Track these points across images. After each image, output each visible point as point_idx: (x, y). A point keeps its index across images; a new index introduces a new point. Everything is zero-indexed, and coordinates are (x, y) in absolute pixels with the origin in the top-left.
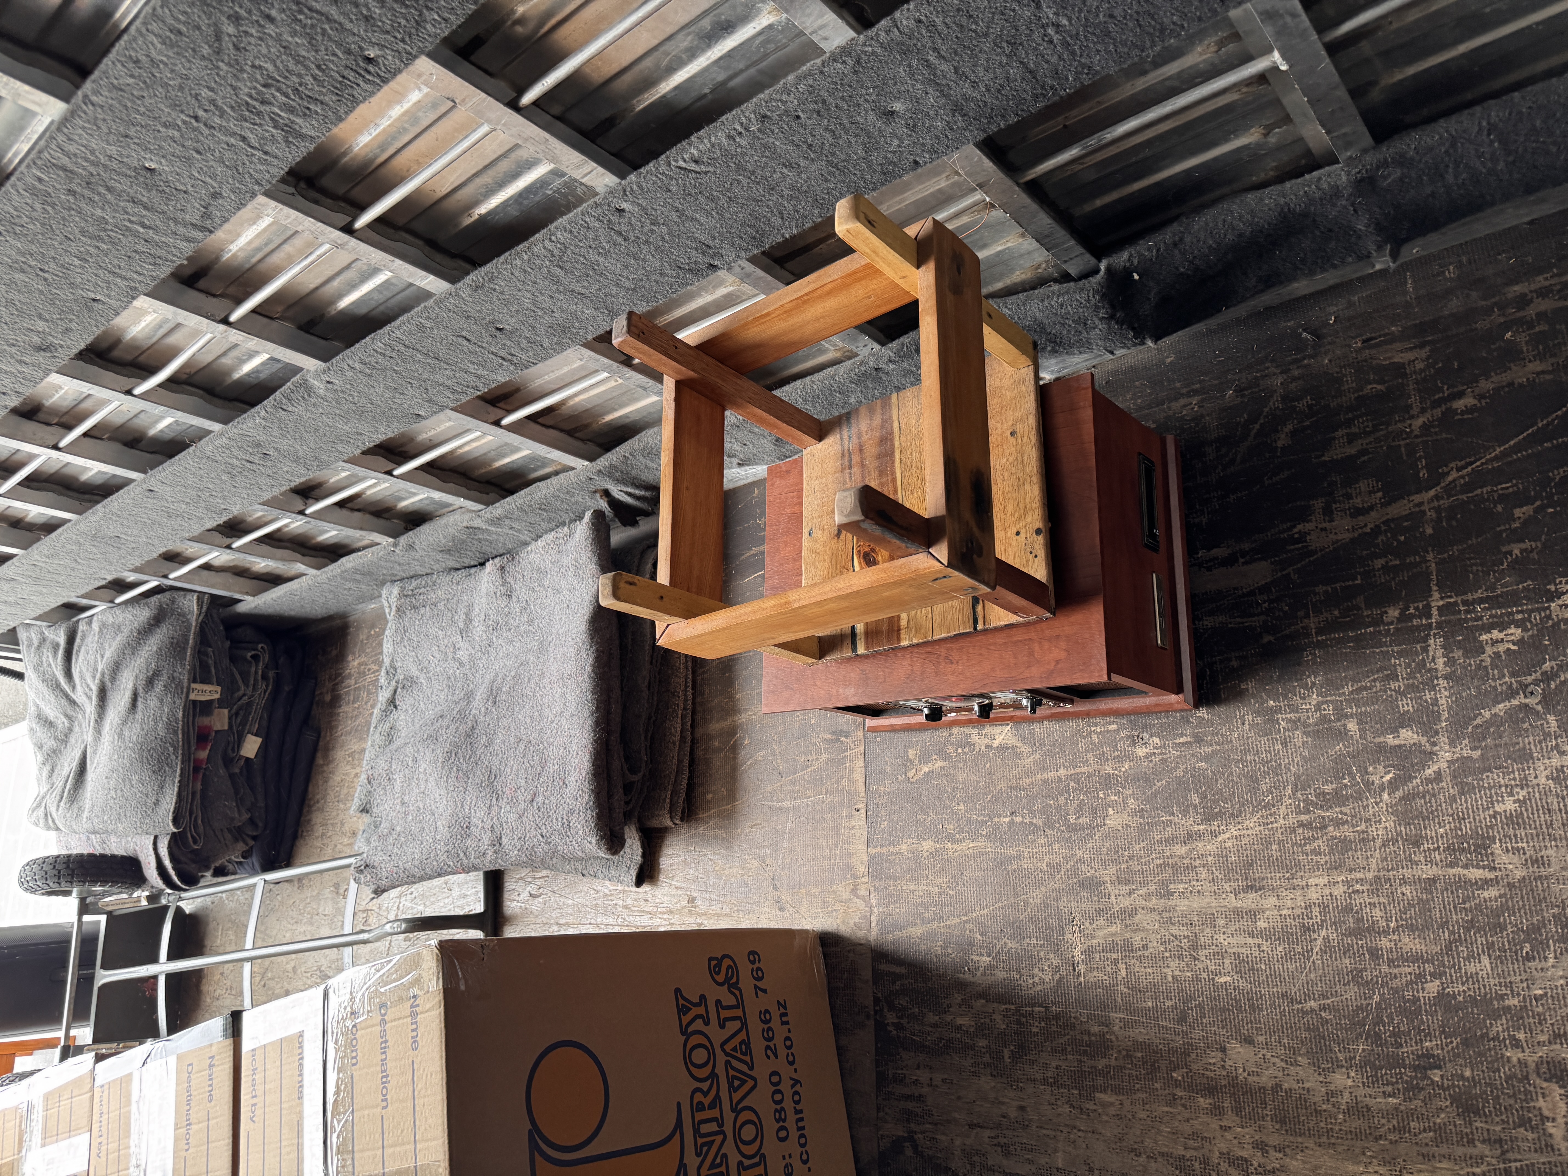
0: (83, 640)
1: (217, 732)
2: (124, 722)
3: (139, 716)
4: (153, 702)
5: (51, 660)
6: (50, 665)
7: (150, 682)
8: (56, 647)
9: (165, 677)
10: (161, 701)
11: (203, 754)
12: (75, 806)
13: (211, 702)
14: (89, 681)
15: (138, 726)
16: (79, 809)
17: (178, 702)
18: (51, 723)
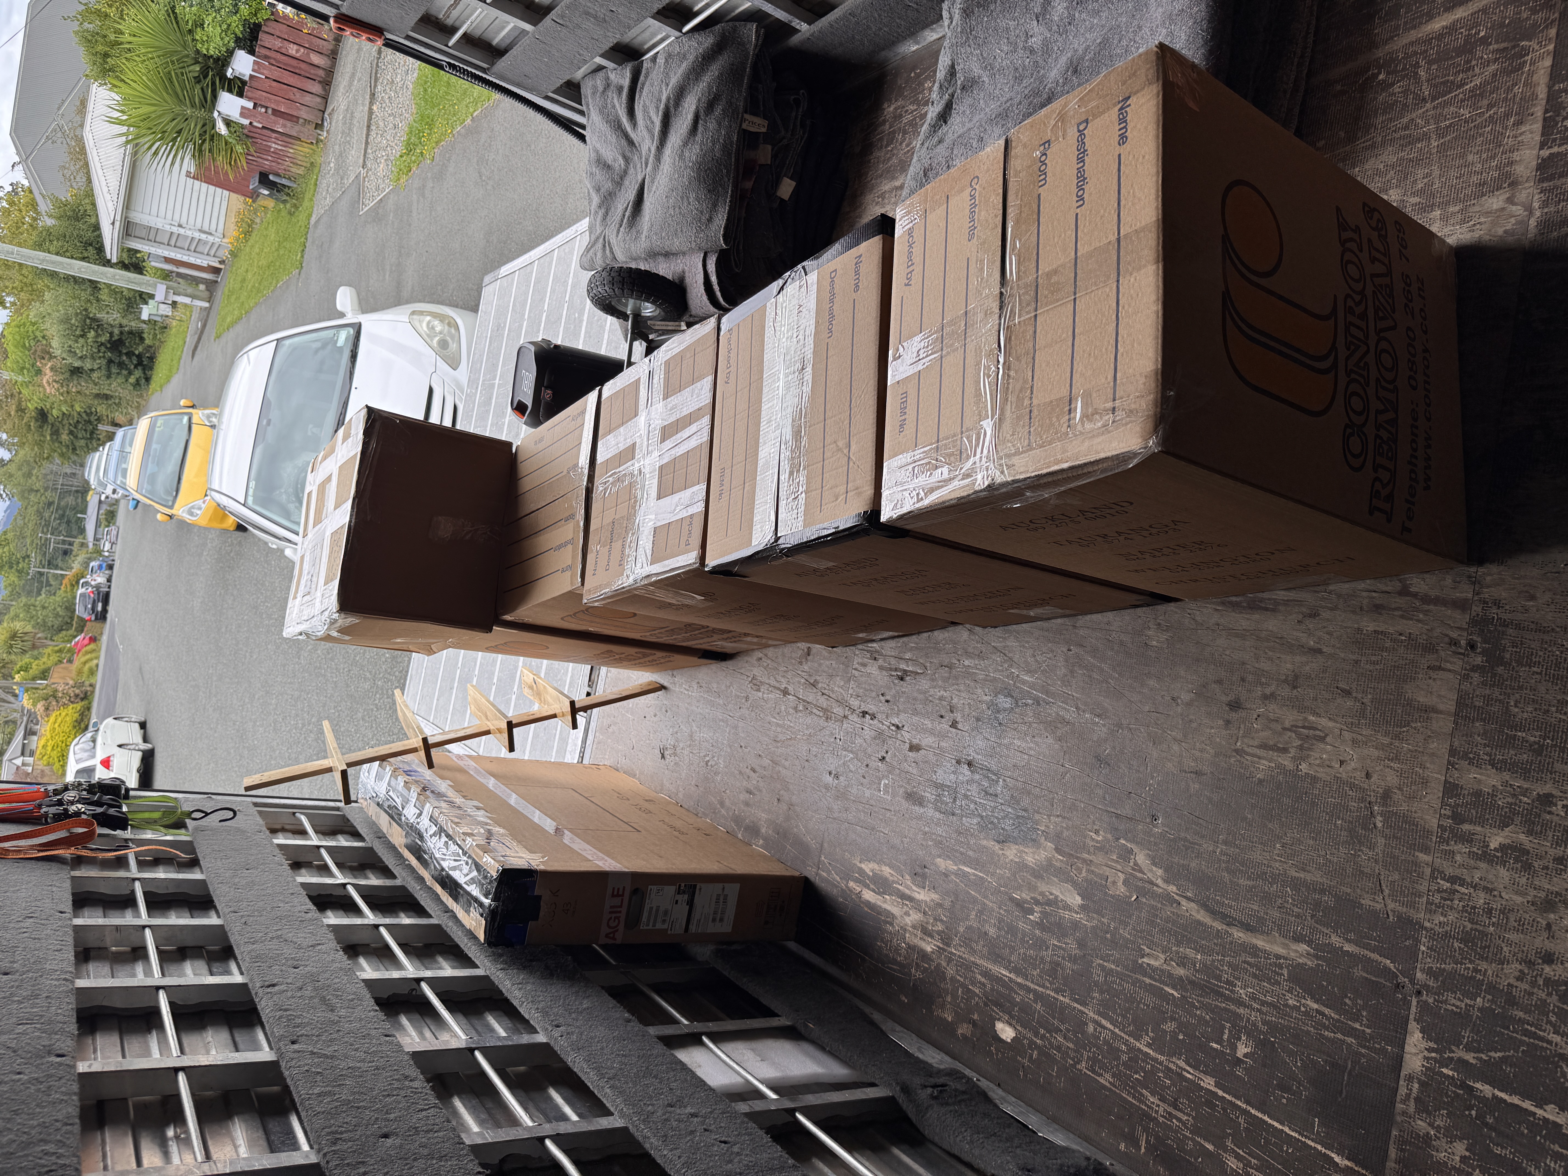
0: (646, 77)
1: (761, 165)
2: (685, 144)
3: (699, 138)
4: (712, 125)
5: (616, 101)
6: (614, 107)
7: (710, 106)
8: (620, 89)
9: (723, 102)
10: (719, 124)
11: (749, 185)
12: (634, 230)
13: (757, 134)
14: (652, 114)
15: (697, 147)
16: (638, 232)
17: (734, 126)
18: (609, 166)
